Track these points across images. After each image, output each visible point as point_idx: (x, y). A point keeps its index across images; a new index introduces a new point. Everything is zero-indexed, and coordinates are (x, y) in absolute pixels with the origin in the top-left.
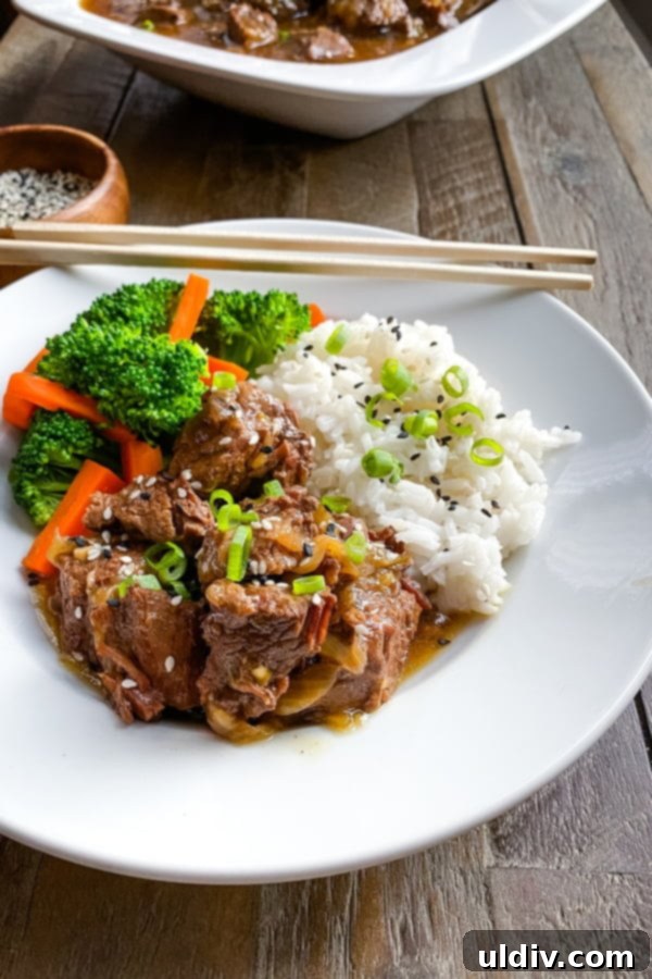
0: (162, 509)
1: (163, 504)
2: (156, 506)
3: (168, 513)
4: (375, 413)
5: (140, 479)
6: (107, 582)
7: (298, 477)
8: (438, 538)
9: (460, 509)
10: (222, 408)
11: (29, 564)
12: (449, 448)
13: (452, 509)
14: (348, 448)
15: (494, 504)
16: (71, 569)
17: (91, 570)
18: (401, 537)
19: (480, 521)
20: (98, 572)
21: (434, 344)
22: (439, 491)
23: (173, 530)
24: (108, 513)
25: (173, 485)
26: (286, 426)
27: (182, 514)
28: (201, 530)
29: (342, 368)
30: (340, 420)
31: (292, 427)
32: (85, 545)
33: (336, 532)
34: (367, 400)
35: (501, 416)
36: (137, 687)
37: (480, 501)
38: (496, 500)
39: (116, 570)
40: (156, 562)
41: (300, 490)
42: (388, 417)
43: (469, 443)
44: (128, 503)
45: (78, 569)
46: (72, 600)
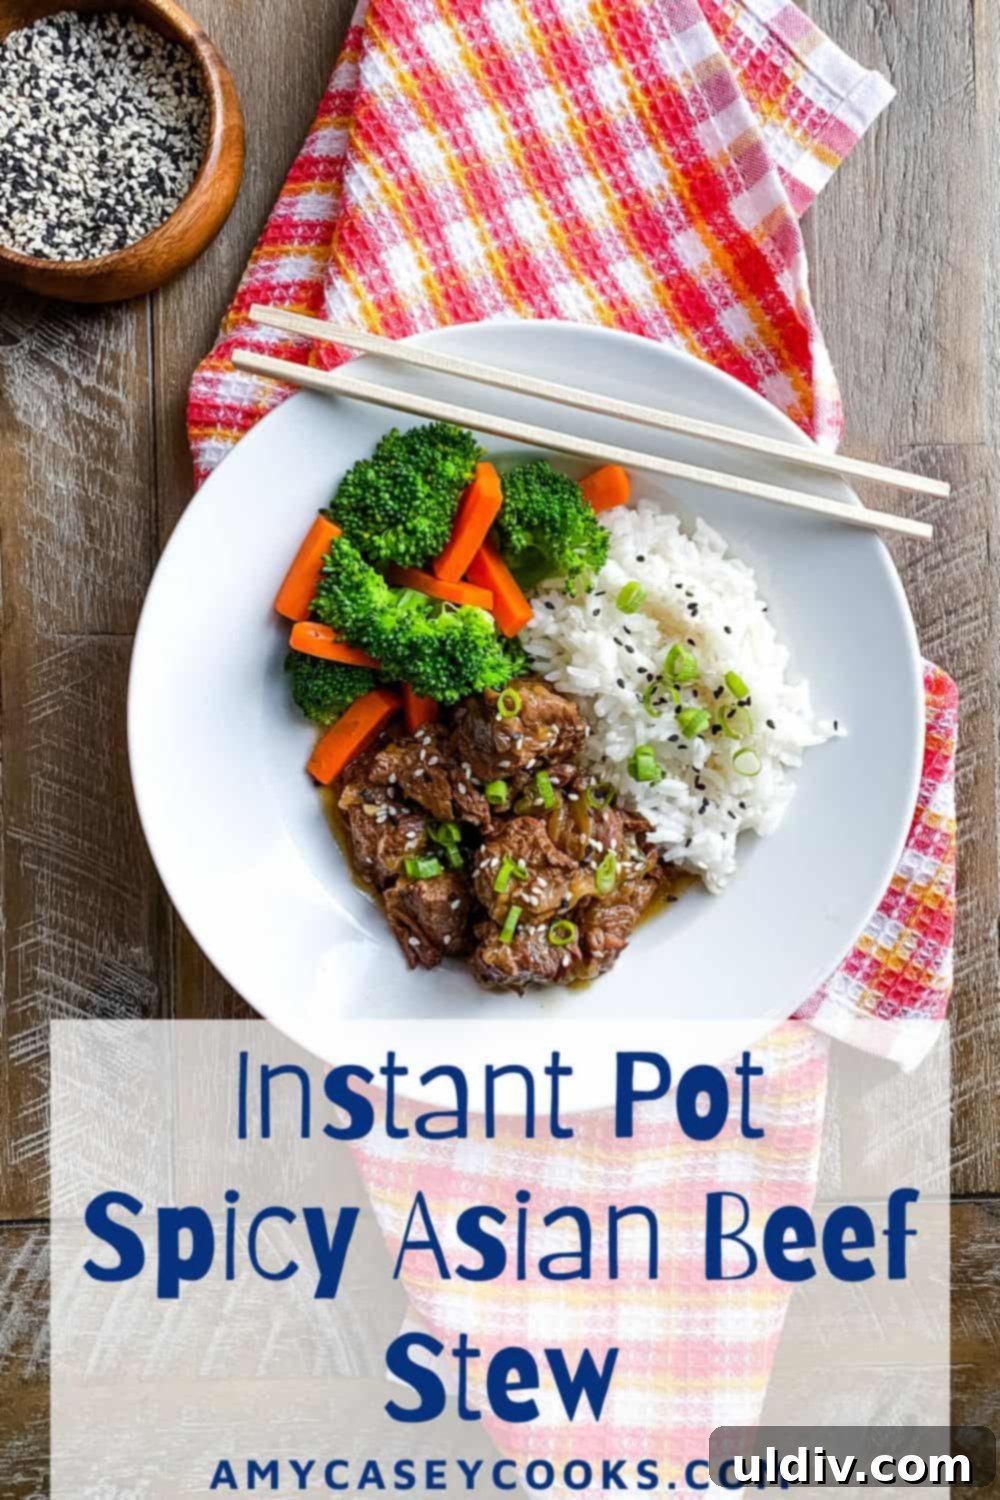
0: (443, 799)
1: (445, 795)
2: (438, 793)
3: (448, 803)
4: (654, 690)
5: (423, 754)
6: (396, 854)
7: (568, 757)
8: (683, 831)
9: (710, 809)
10: (505, 739)
11: (314, 773)
12: (716, 741)
13: (702, 811)
14: (620, 734)
15: (742, 805)
16: (362, 826)
17: (381, 835)
18: (651, 838)
19: (724, 823)
20: (387, 842)
21: (727, 630)
22: (697, 778)
23: (452, 817)
24: (393, 778)
25: (454, 774)
26: (562, 730)
27: (461, 808)
28: (477, 822)
29: (630, 650)
30: (618, 702)
31: (569, 728)
32: (372, 802)
33: (593, 854)
34: (650, 677)
35: (770, 724)
36: (421, 946)
37: (730, 803)
38: (744, 800)
39: (402, 845)
40: (436, 830)
41: (569, 770)
42: (666, 696)
43: (736, 746)
44: (412, 780)
45: (371, 830)
46: (364, 852)
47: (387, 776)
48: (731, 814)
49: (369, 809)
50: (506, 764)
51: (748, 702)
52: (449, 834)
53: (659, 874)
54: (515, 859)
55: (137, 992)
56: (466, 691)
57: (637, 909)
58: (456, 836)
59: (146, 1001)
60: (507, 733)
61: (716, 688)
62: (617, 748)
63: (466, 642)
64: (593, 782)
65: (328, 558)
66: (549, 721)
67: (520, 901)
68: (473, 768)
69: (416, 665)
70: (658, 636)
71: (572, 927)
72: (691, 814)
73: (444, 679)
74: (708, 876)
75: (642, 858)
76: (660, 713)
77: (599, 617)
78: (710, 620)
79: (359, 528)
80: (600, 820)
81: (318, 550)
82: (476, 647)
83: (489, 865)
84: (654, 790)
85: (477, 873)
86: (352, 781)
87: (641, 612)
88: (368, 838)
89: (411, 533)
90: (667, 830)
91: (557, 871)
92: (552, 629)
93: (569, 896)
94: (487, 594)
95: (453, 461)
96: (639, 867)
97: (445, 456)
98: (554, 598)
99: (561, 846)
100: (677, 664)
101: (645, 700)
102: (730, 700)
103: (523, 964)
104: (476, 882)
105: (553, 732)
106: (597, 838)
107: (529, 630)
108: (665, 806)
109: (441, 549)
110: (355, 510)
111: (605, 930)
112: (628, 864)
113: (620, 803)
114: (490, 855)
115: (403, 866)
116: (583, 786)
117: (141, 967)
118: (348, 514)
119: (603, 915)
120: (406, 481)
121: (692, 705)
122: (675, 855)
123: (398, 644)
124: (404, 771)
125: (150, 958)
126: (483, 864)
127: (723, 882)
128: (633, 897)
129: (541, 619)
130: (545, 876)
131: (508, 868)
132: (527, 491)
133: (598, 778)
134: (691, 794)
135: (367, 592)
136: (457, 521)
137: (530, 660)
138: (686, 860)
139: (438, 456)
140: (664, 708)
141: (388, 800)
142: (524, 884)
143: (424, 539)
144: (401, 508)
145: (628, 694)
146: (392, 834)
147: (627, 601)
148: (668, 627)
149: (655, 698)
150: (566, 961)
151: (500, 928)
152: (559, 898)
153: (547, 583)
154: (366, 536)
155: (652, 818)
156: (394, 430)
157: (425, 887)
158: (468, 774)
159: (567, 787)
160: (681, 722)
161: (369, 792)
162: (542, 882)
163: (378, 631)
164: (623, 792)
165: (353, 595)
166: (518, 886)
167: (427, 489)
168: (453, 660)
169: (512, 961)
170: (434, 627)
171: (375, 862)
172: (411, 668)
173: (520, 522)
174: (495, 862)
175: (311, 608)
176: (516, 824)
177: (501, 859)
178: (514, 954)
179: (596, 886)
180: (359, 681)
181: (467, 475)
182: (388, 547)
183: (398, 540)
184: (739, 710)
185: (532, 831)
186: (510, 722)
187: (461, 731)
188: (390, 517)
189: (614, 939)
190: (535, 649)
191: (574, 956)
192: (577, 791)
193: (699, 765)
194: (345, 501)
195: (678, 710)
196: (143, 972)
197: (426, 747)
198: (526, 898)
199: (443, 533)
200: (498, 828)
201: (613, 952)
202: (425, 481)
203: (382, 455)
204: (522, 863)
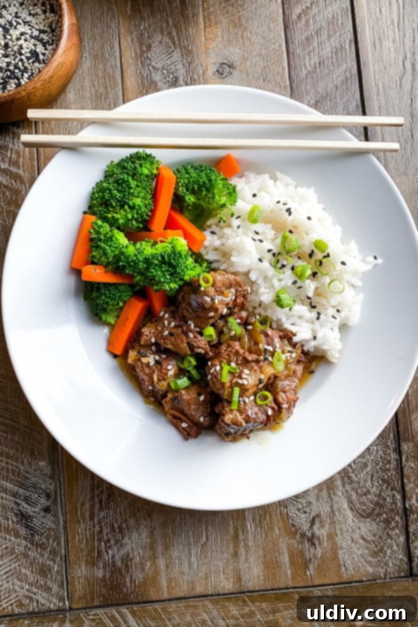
0: (182, 343)
1: (183, 341)
2: (179, 341)
3: (185, 345)
4: (278, 261)
5: (166, 323)
6: (164, 379)
7: (242, 307)
8: (311, 332)
9: (322, 317)
10: (208, 299)
11: (112, 350)
12: (316, 280)
13: (318, 318)
14: (266, 288)
15: (338, 311)
16: (143, 370)
17: (154, 372)
18: (295, 339)
19: (331, 322)
20: (158, 375)
21: (309, 218)
22: (311, 303)
23: (189, 352)
24: (153, 340)
25: (185, 328)
26: (237, 291)
27: (193, 346)
28: (203, 352)
29: (261, 241)
30: (262, 272)
31: (240, 289)
32: (146, 356)
33: (268, 353)
34: (274, 255)
35: (343, 263)
36: (189, 426)
37: (332, 311)
38: (338, 308)
39: (166, 374)
40: (182, 362)
41: (244, 314)
42: (285, 263)
43: (327, 280)
44: (164, 338)
45: (147, 371)
46: (147, 383)
47: (150, 339)
48: (333, 317)
49: (144, 360)
50: (212, 314)
51: (328, 256)
52: (190, 362)
53: (303, 358)
54: (229, 364)
55: (43, 486)
56: (181, 283)
57: (298, 378)
58: (193, 362)
59: (48, 491)
60: (208, 296)
61: (310, 252)
62: (266, 296)
63: (175, 253)
64: (258, 317)
65: (92, 231)
66: (230, 286)
67: (237, 384)
68: (194, 323)
69: (151, 272)
70: (273, 232)
71: (267, 393)
72: (312, 323)
73: (168, 277)
74: (329, 354)
75: (294, 350)
76: (284, 273)
77: (240, 230)
78: (299, 215)
79: (105, 212)
80: (266, 335)
81: (87, 228)
82: (181, 255)
83: (215, 370)
84: (291, 313)
85: (209, 377)
86: (133, 348)
87: (262, 222)
88: (147, 375)
89: (132, 208)
90: (302, 333)
91: (253, 364)
92: (217, 243)
93: (262, 377)
94: (180, 232)
95: (146, 167)
96: (294, 355)
97: (141, 166)
98: (214, 228)
99: (250, 352)
100: (286, 245)
101: (275, 267)
102: (319, 256)
103: (247, 420)
104: (210, 382)
105: (232, 293)
106: (268, 345)
107: (206, 247)
108: (298, 321)
109: (150, 214)
110: (101, 205)
111: (285, 392)
112: (288, 354)
113: (274, 326)
114: (214, 365)
115: (169, 385)
116: (253, 320)
117: (44, 473)
118: (98, 207)
119: (282, 385)
120: (124, 181)
121: (300, 264)
122: (310, 346)
123: (139, 261)
124: (159, 335)
125: (50, 468)
126: (212, 371)
127: (337, 355)
128: (294, 372)
129: (210, 240)
130: (247, 367)
131: (226, 368)
132: (187, 173)
133: (260, 315)
134: (310, 312)
135: (116, 239)
136: (155, 196)
137: (210, 263)
138: (316, 348)
139: (137, 166)
140: (285, 269)
141: (154, 353)
142: (237, 375)
143: (140, 209)
144: (124, 195)
145: (266, 264)
146: (160, 370)
147: (253, 218)
148: (278, 226)
149: (279, 265)
150: (270, 412)
151: (230, 402)
152: (257, 379)
153: (209, 223)
154: (110, 216)
155: (293, 329)
156: (112, 162)
157: (183, 392)
158: (192, 326)
159: (245, 324)
160: (296, 274)
161: (142, 351)
162: (246, 371)
163: (127, 257)
164: (275, 319)
165: (109, 243)
166: (234, 377)
167: (135, 182)
168: (170, 265)
169: (240, 418)
170: (156, 249)
171: (154, 387)
172: (149, 274)
173: (187, 190)
174: (218, 368)
175: (90, 259)
176: (224, 347)
177: (221, 365)
178: (241, 415)
179: (275, 369)
180: (124, 292)
181: (155, 172)
182: (122, 218)
183: (127, 213)
184: (324, 261)
185: (233, 348)
186: (208, 290)
187: (183, 305)
188: (120, 202)
189: (291, 395)
190: (210, 256)
191: (273, 409)
192: (250, 324)
193: (311, 294)
194: (95, 202)
195: (293, 268)
196: (46, 475)
197: (167, 319)
198: (240, 381)
199: (149, 204)
200: (215, 353)
201: (292, 403)
202: (133, 179)
203: (108, 175)
204: (233, 365)
